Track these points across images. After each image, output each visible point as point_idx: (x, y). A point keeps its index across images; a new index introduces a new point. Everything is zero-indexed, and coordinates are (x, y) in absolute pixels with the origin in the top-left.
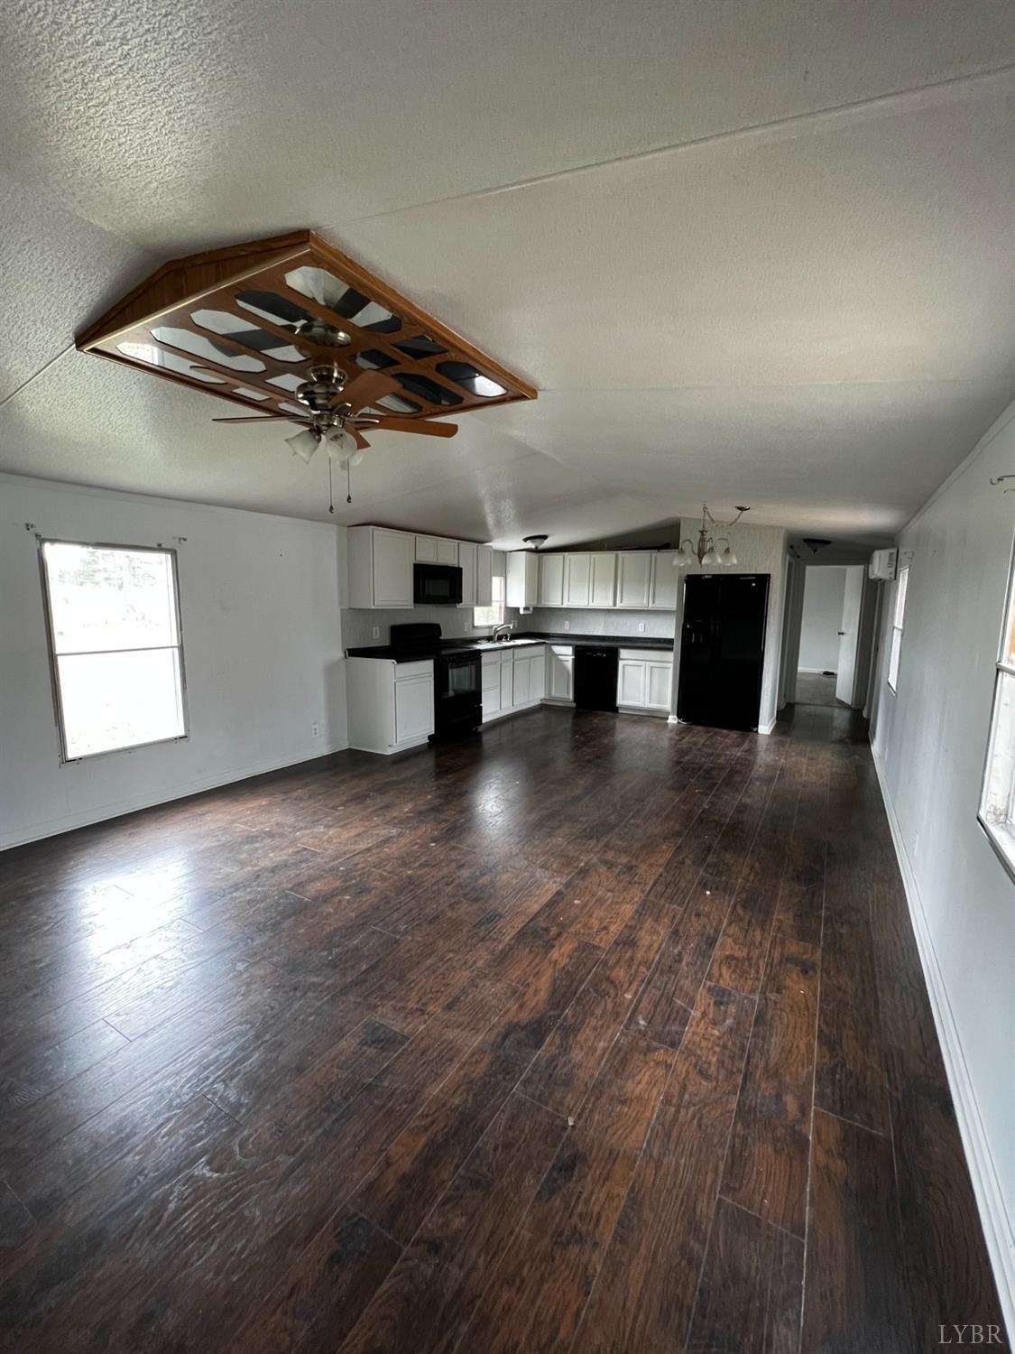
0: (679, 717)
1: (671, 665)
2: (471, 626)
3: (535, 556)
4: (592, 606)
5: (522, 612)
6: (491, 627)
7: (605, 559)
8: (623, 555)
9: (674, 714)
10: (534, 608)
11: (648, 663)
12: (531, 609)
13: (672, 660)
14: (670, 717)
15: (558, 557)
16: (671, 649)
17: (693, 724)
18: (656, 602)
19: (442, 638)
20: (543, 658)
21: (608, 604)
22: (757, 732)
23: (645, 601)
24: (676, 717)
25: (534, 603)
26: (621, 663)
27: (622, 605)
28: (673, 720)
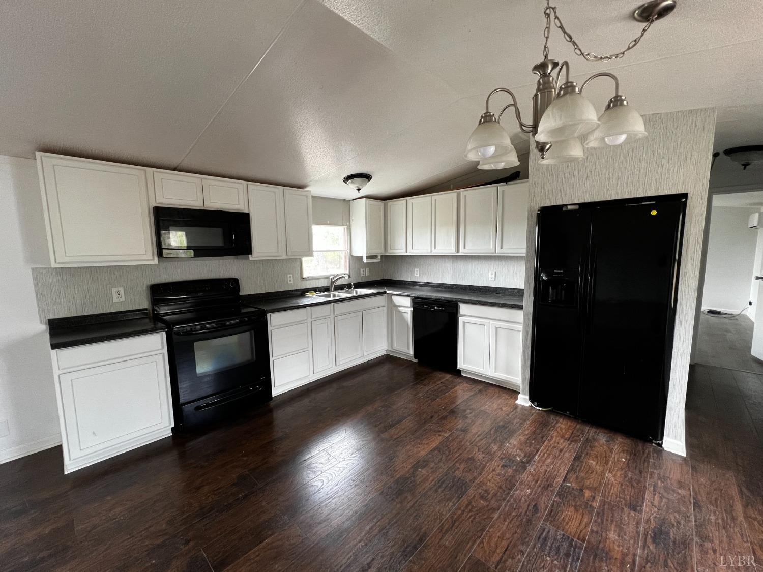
0: (532, 399)
1: (521, 327)
2: (299, 277)
3: (380, 204)
4: (435, 252)
5: (365, 260)
6: (327, 277)
7: (447, 198)
8: (465, 193)
9: (524, 394)
10: (382, 256)
11: (492, 322)
12: (379, 257)
13: (521, 321)
14: (520, 396)
15: (402, 202)
16: (520, 307)
17: (552, 412)
18: (504, 246)
19: (241, 294)
20: (385, 309)
21: (451, 250)
22: (660, 445)
23: (492, 246)
24: (527, 397)
25: (379, 251)
26: (461, 320)
27: (466, 251)
28: (523, 400)
